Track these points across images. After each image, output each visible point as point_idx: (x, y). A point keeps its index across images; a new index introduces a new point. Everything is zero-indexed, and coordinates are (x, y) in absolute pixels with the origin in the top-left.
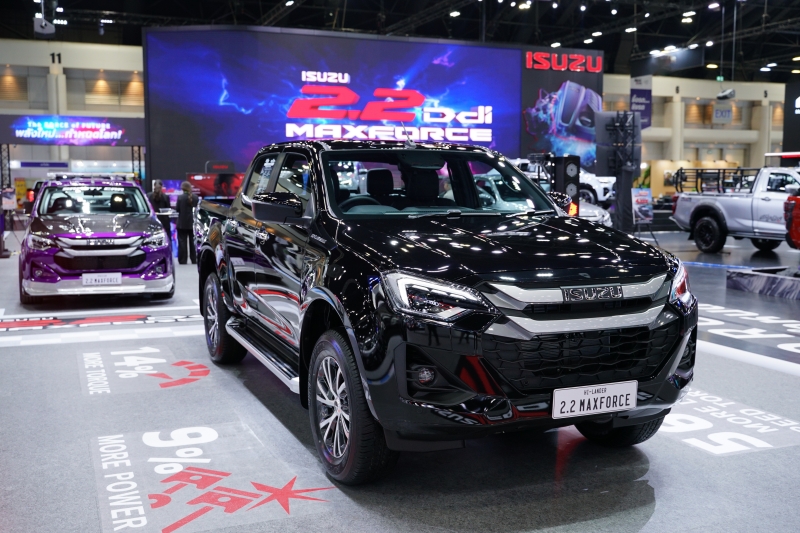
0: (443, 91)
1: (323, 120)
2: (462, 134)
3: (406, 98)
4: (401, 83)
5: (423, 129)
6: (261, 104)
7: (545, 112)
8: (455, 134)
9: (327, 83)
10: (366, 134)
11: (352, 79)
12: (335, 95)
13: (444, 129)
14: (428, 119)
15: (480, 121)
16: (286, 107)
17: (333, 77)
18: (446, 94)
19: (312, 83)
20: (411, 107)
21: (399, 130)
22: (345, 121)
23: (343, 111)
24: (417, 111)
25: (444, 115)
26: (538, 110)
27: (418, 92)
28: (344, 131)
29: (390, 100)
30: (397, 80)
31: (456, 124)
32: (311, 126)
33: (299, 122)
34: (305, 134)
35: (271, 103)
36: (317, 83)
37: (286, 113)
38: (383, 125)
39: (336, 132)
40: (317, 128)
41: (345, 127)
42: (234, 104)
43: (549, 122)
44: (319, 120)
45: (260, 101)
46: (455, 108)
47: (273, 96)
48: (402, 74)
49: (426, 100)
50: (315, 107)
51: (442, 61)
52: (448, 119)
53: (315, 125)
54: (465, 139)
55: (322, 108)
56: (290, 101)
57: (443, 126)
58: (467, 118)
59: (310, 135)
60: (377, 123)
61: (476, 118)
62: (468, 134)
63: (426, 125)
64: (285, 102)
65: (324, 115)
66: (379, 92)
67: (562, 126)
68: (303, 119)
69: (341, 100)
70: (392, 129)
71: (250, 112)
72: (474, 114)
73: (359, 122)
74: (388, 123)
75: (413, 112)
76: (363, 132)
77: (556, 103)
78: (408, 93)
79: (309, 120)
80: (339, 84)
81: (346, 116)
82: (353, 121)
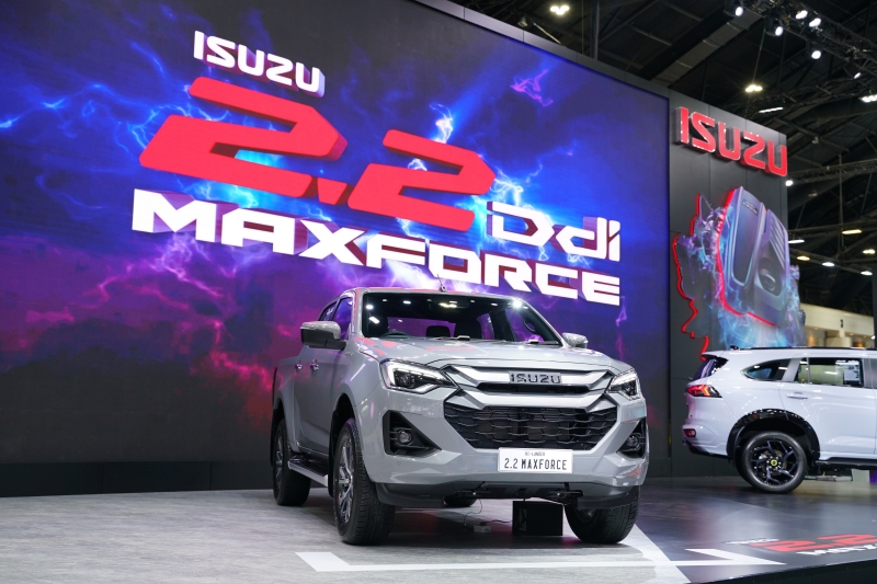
0: (533, 167)
1: (249, 196)
2: (567, 283)
3: (455, 169)
4: (446, 126)
5: (488, 257)
7: (708, 252)
8: (553, 280)
9: (262, 83)
10: (360, 253)
11: (329, 84)
12: (286, 126)
13: (532, 264)
14: (501, 234)
15: (600, 253)
16: (136, 131)
17: (281, 69)
18: (536, 174)
19: (220, 72)
20: (465, 196)
21: (438, 253)
22: (306, 206)
24: (478, 206)
25: (531, 229)
26: (697, 244)
27: (480, 156)
28: (303, 238)
29: (419, 164)
30: (439, 116)
31: (557, 255)
34: (191, 228)
36: (234, 75)
37: (138, 151)
38: (401, 235)
39: (282, 238)
40: (226, 218)
43: (714, 272)
44: (235, 192)
45: (52, 98)
46: (554, 214)
48: (449, 102)
49: (498, 181)
50: (227, 150)
51: (530, 87)
52: (539, 239)
53: (225, 207)
54: (572, 294)
56: (153, 114)
57: (530, 256)
58: (578, 242)
59: (206, 233)
60: (388, 226)
61: (592, 245)
62: (575, 284)
63: (497, 250)
64: (136, 116)
65: (250, 177)
66: (395, 139)
67: (733, 285)
69: (298, 142)
70: (420, 247)
72: (589, 235)
73: (343, 216)
74: (412, 230)
75: (471, 208)
76: (351, 246)
77: (725, 233)
78: (457, 156)
79: (206, 189)
80: (293, 93)
81: (311, 195)
82: (328, 208)
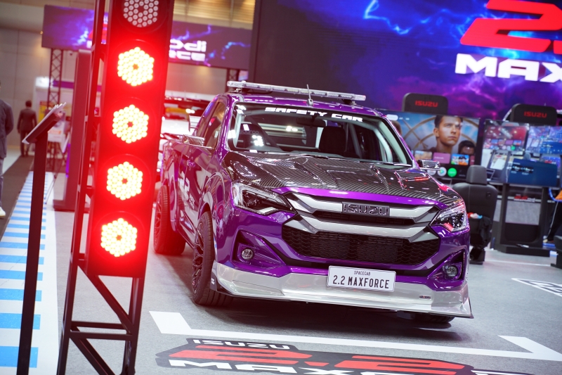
6: (424, 22)
23: (547, 42)
32: (495, 60)
33: (477, 52)
35: (440, 21)
41: (546, 65)
42: (384, 19)
47: (444, 10)
55: (513, 35)
68: (483, 48)
71: (406, 31)
